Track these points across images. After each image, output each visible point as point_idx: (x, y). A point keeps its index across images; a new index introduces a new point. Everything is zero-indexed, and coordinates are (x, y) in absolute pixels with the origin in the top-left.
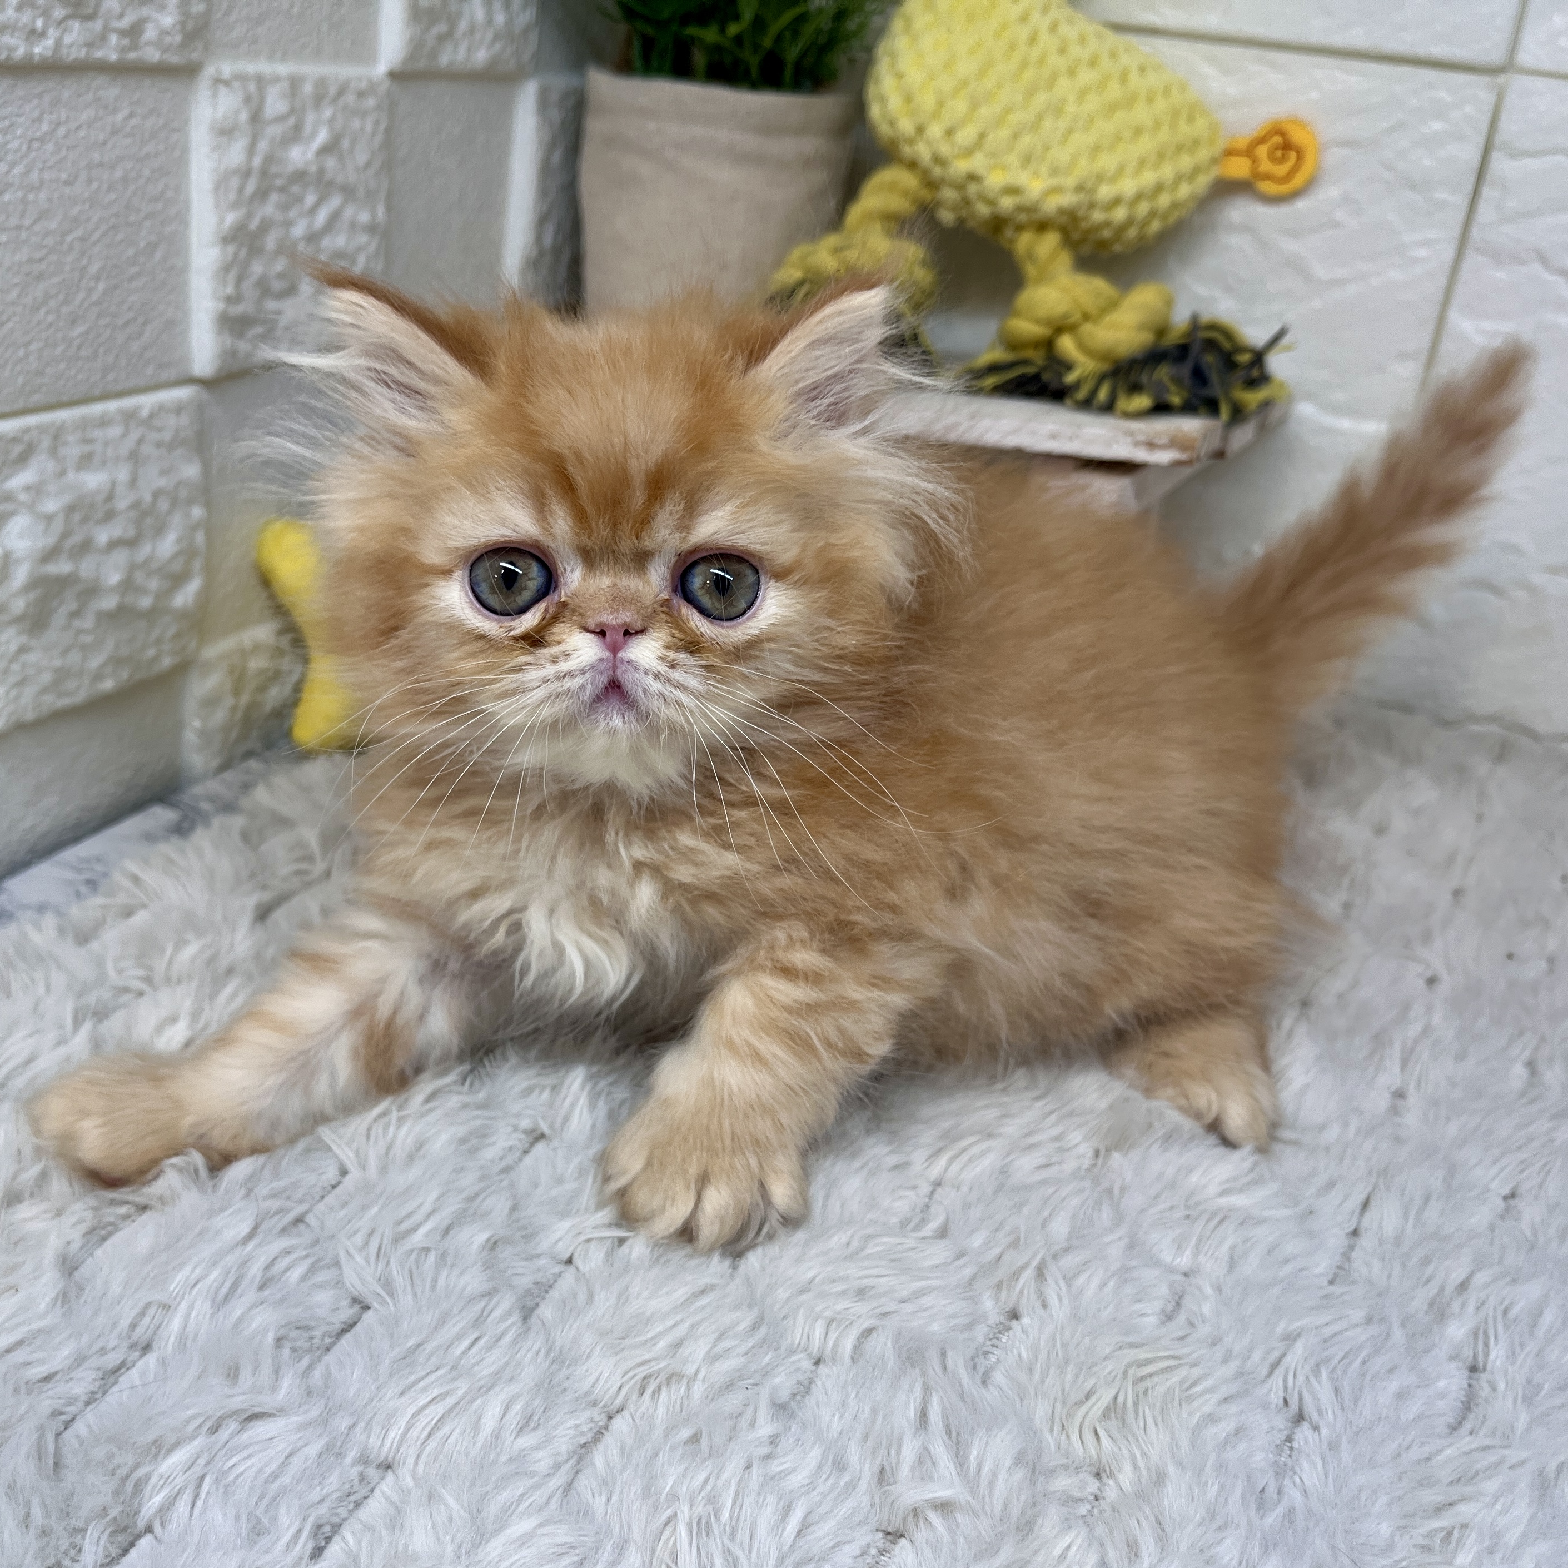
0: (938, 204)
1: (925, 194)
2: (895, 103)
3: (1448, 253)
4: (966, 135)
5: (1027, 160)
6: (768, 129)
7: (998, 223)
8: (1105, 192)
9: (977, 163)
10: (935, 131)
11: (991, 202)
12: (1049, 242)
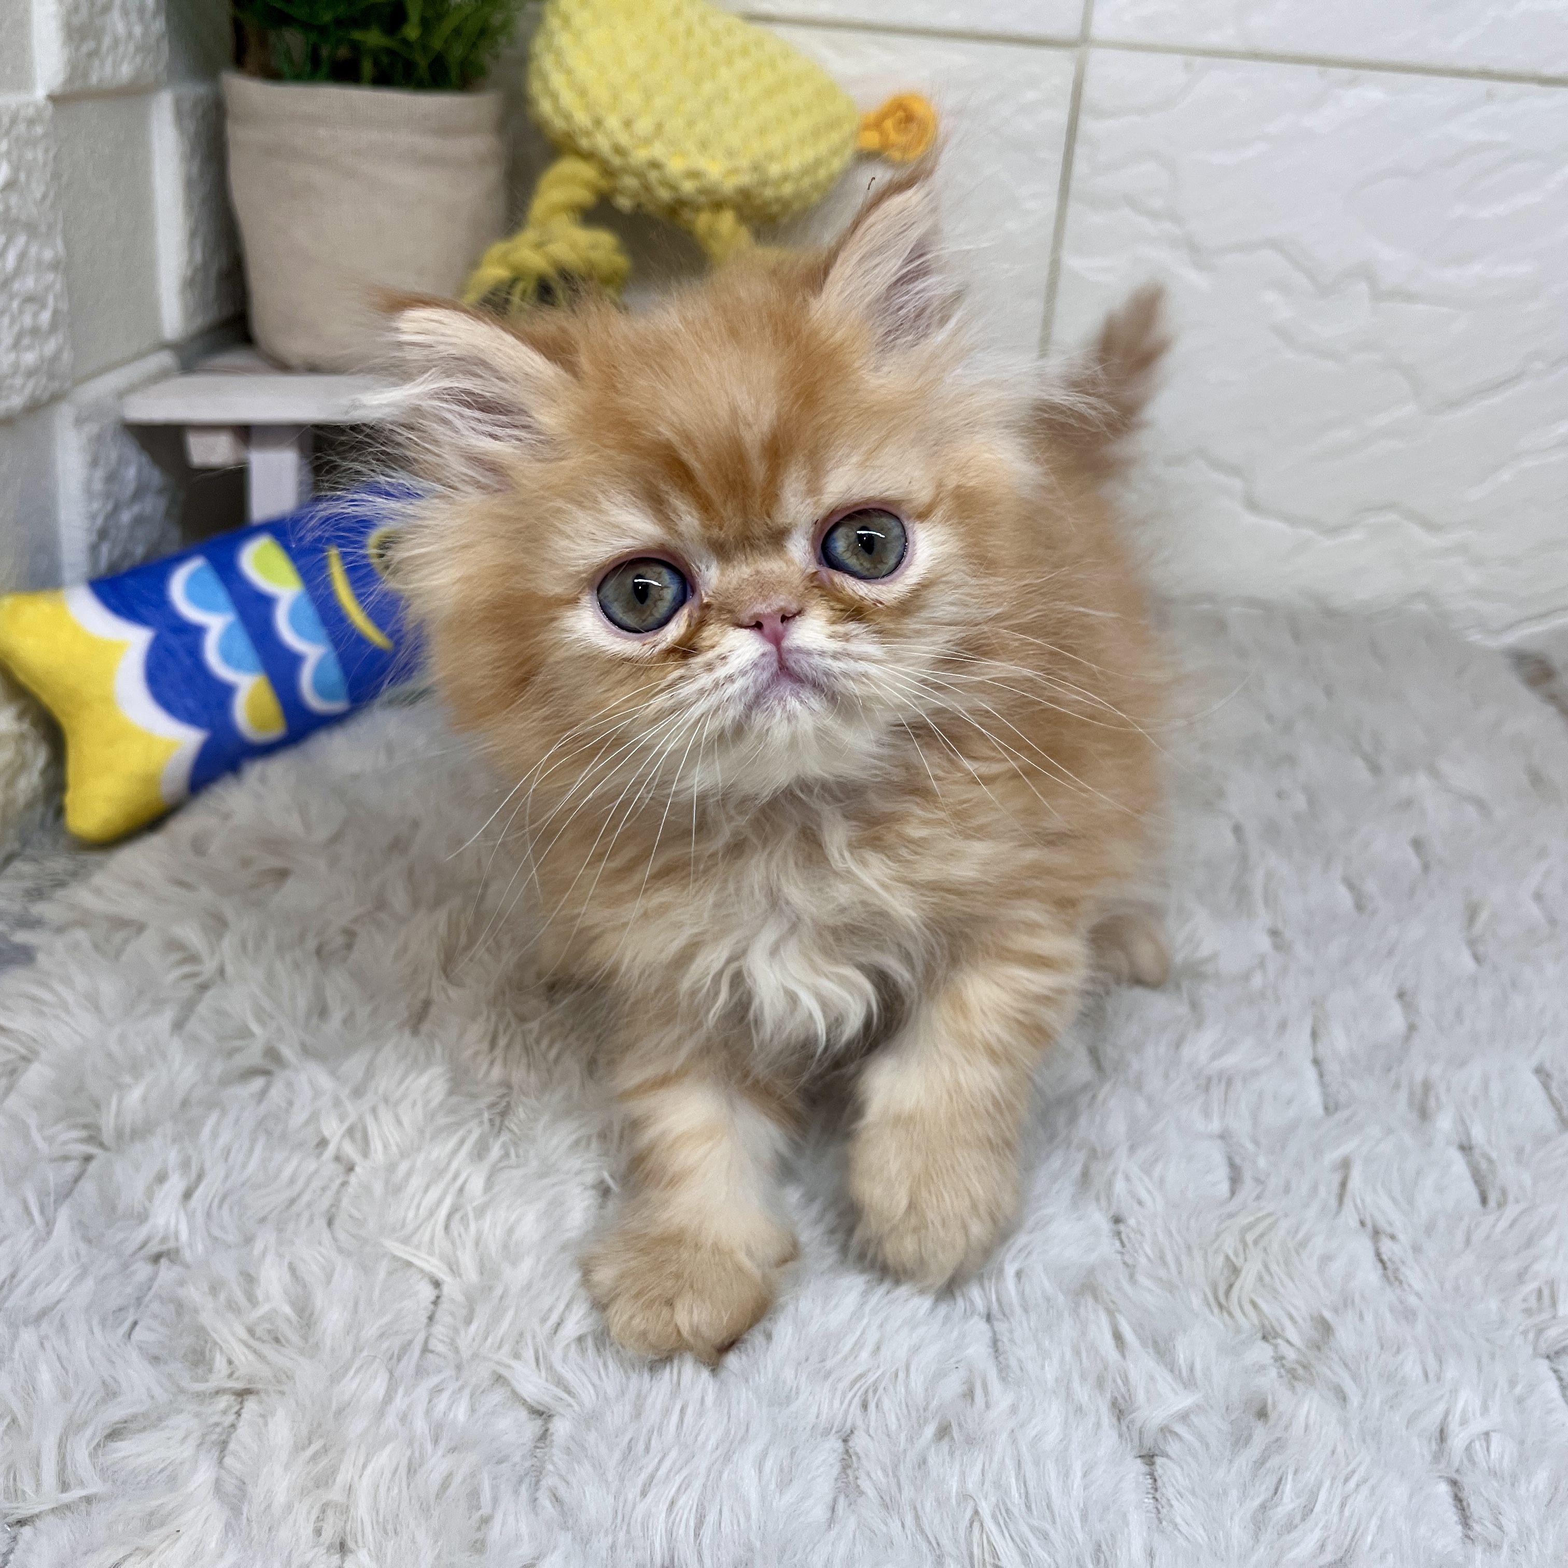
0: (614, 191)
1: (603, 183)
2: (568, 99)
3: (1052, 203)
4: (644, 125)
5: (704, 145)
6: (445, 130)
7: (678, 206)
8: (775, 170)
9: (657, 151)
10: (613, 122)
11: (673, 188)
12: (727, 221)
